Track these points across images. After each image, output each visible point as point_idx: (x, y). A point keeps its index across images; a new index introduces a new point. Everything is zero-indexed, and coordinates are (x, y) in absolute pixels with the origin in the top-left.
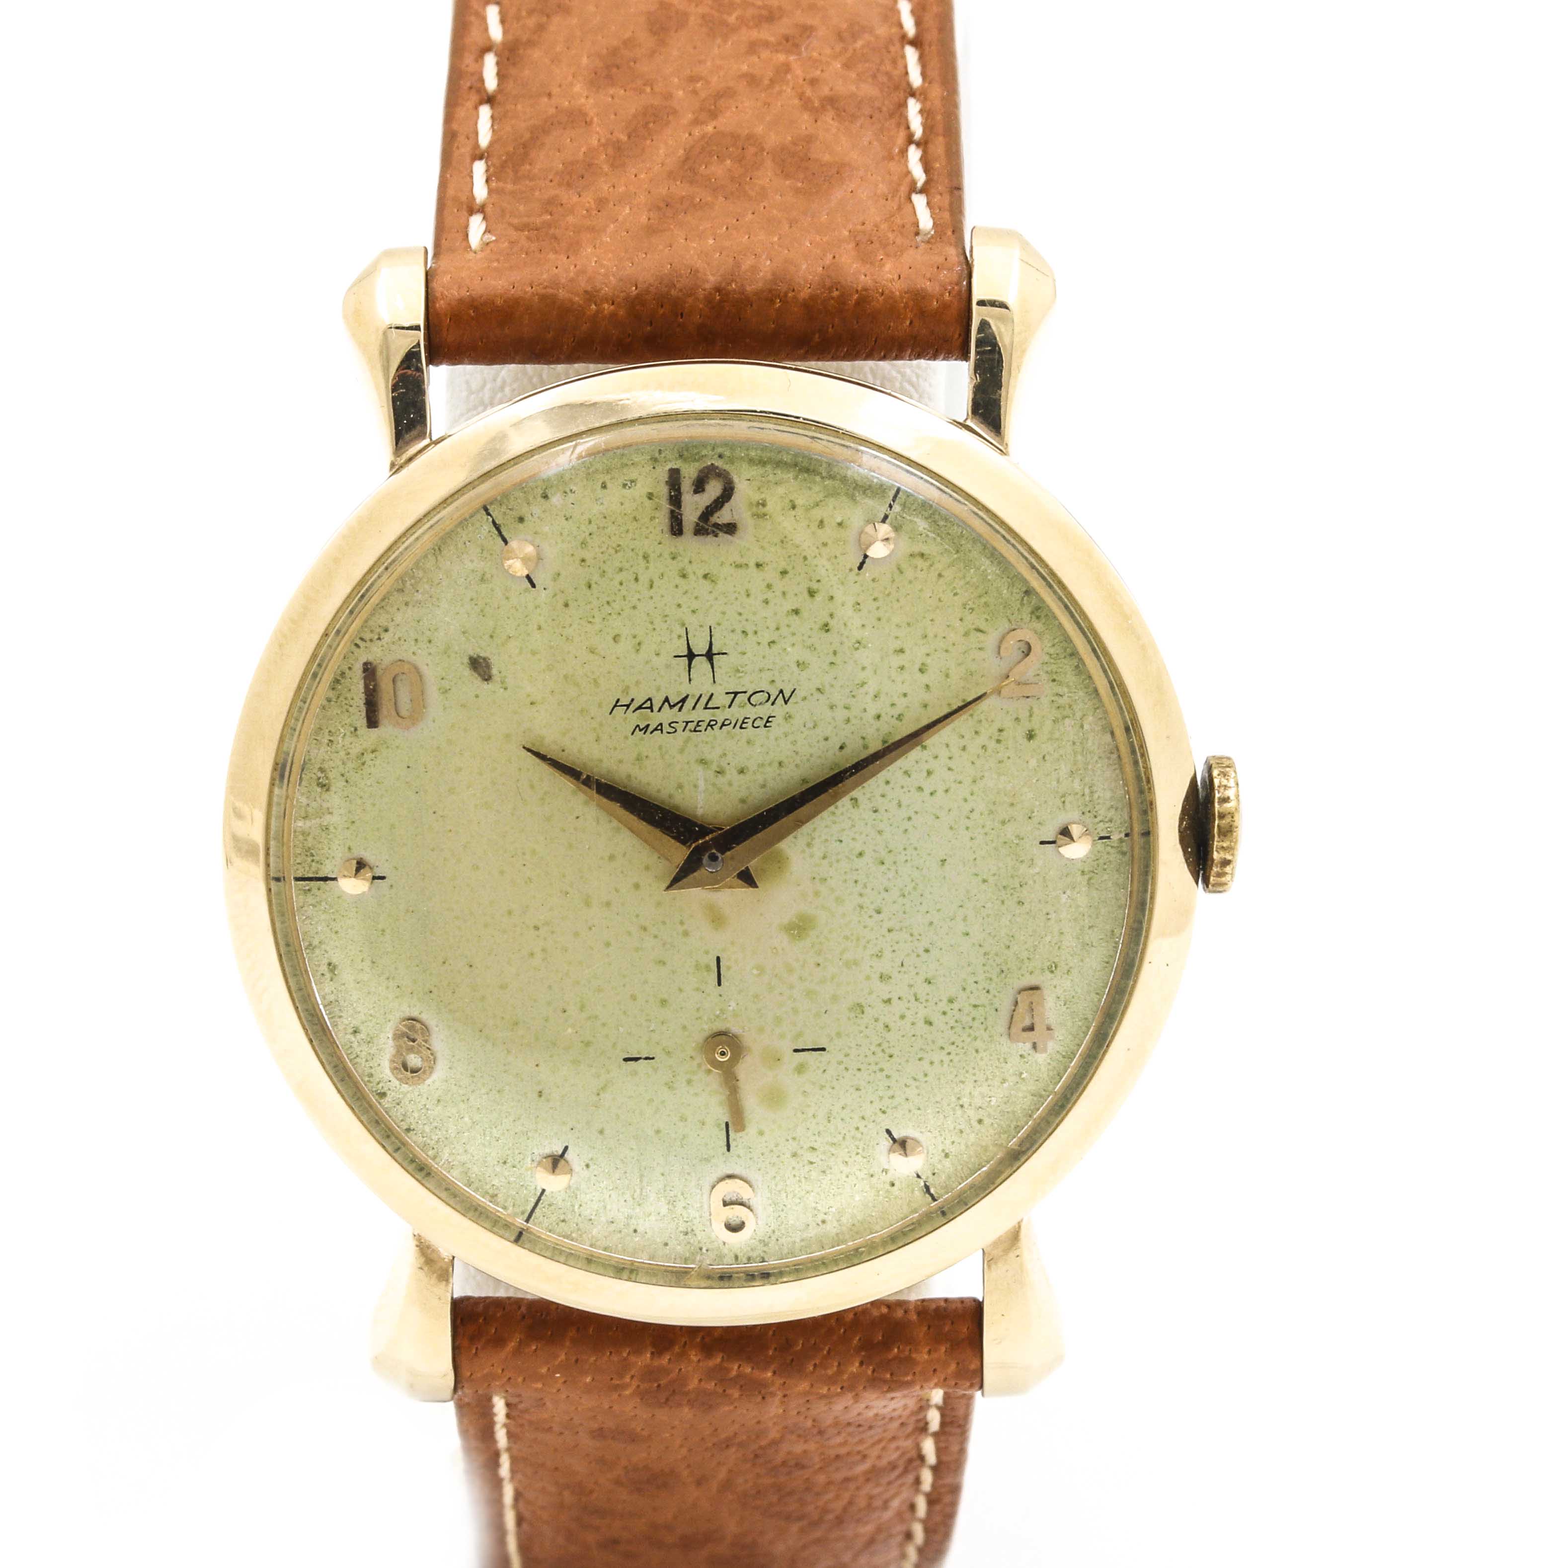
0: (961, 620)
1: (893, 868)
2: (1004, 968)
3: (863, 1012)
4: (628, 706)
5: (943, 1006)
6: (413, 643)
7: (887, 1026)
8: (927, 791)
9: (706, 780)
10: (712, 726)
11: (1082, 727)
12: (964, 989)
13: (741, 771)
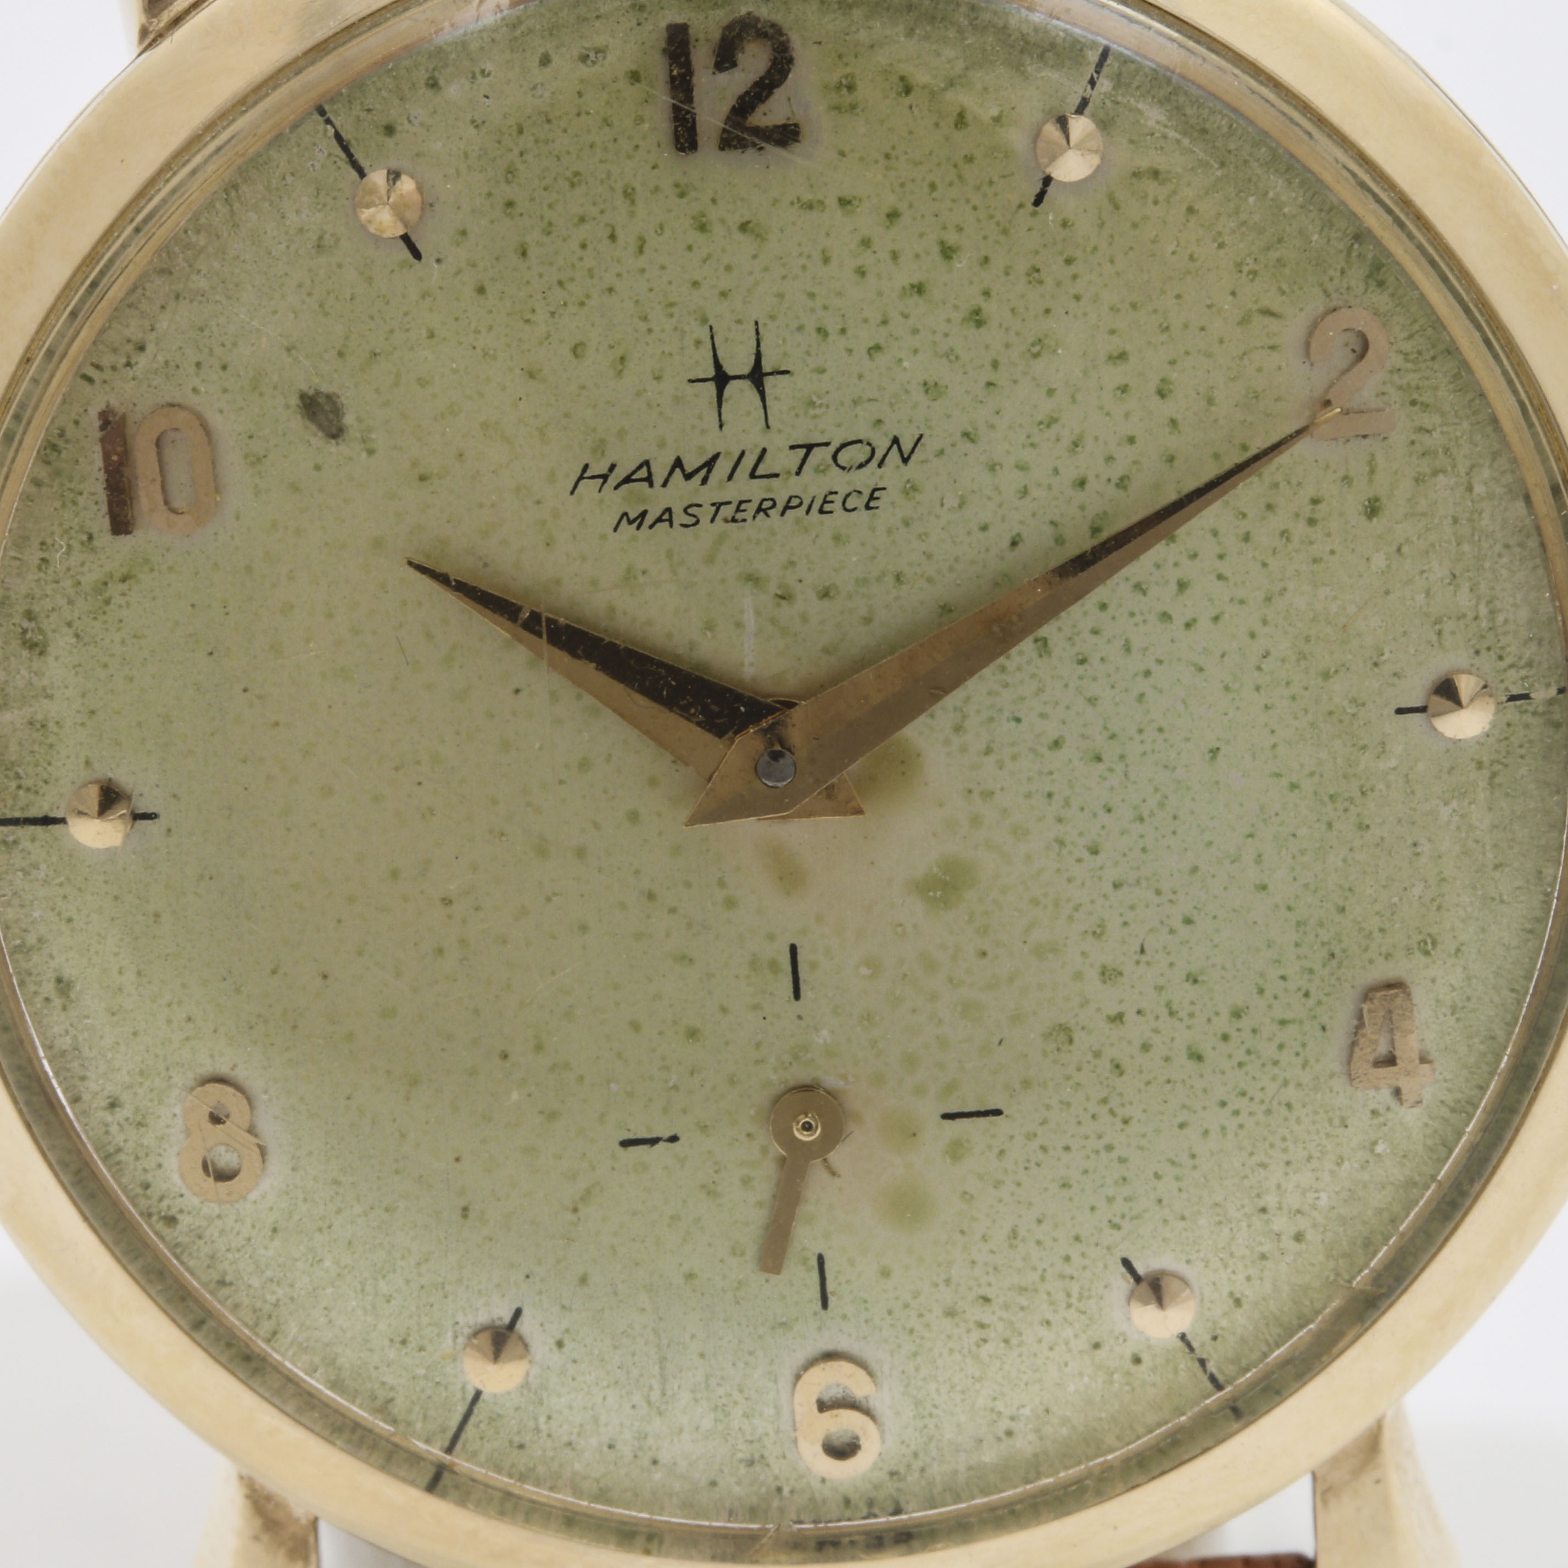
0: (1233, 294)
1: (1119, 768)
2: (1337, 951)
3: (1071, 1041)
4: (605, 477)
5: (1223, 1023)
6: (192, 370)
7: (1118, 1066)
8: (1179, 621)
9: (758, 613)
10: (765, 511)
11: (1470, 488)
12: (1261, 991)
13: (825, 594)
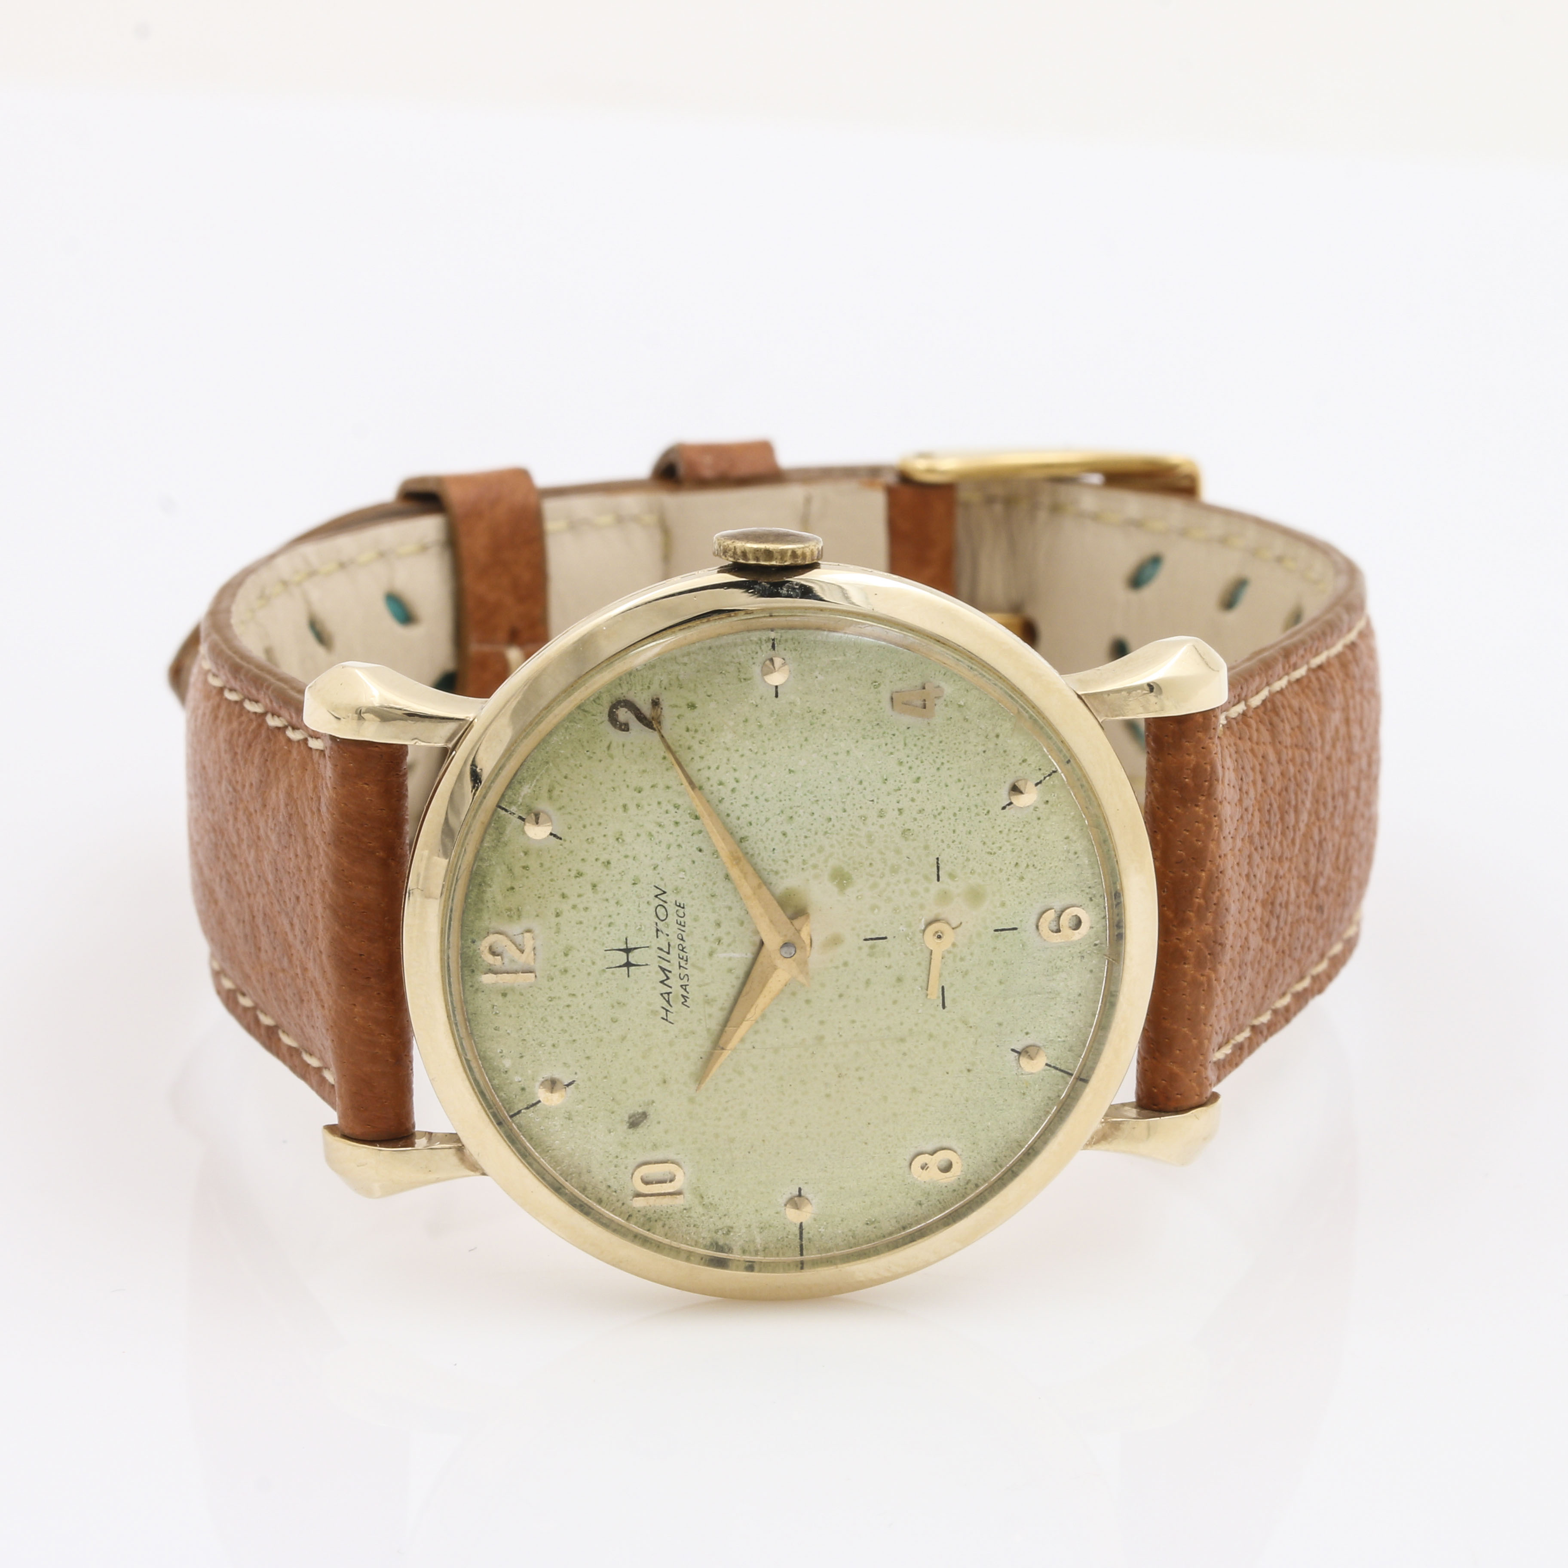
0: (600, 761)
1: (795, 809)
2: (876, 722)
3: (909, 830)
4: (667, 1011)
5: (904, 769)
6: (617, 1169)
7: (920, 811)
8: (735, 785)
9: (725, 951)
10: (683, 948)
11: (685, 664)
12: (892, 753)
13: (718, 925)
